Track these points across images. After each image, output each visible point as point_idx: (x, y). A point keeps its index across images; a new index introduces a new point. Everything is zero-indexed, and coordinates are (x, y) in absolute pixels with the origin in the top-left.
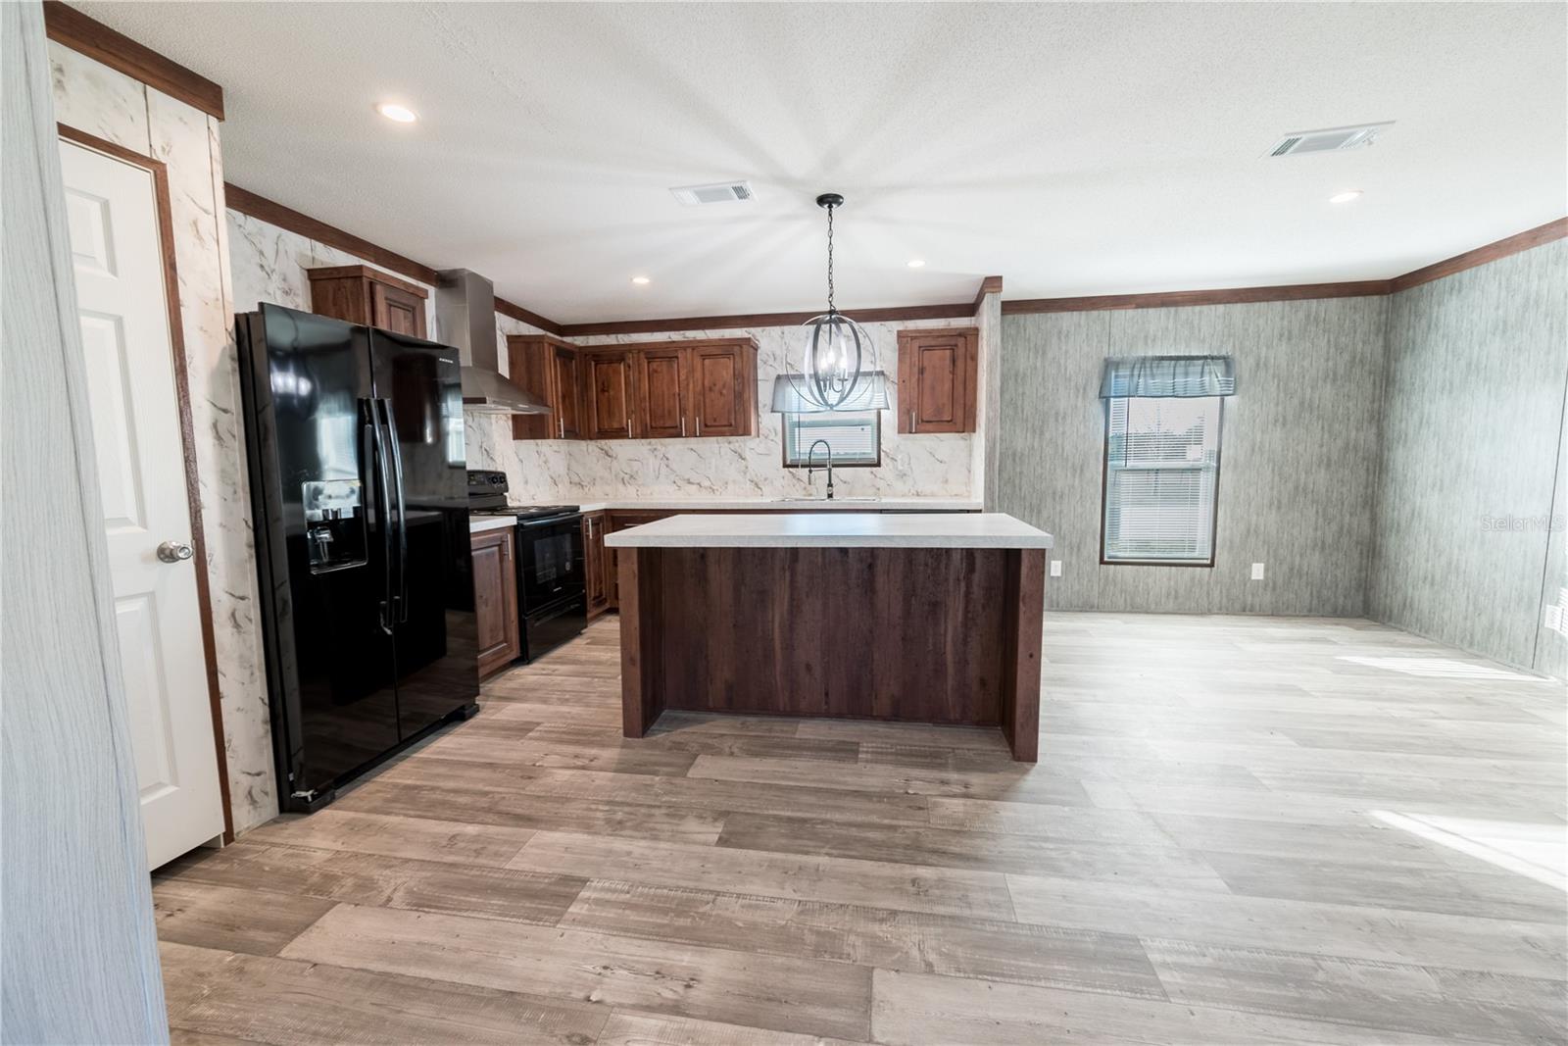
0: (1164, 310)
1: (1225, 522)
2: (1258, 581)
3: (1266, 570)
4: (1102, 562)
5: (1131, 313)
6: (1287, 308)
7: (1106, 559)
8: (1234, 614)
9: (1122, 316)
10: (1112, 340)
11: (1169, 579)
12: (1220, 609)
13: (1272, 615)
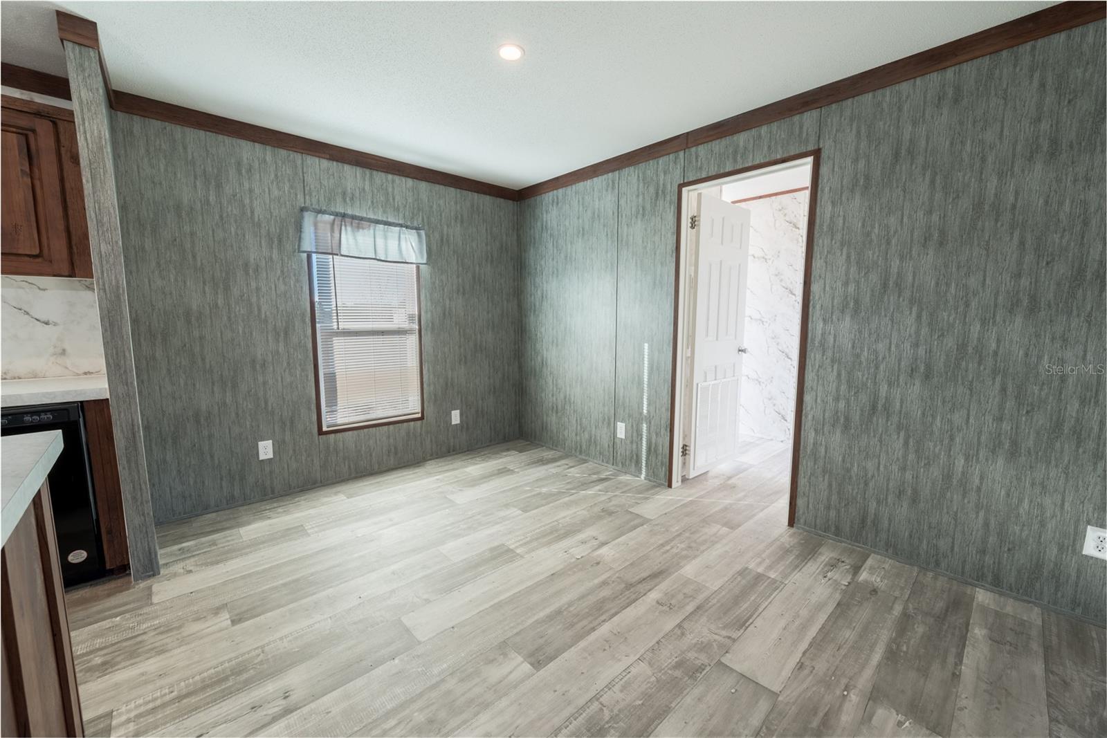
0: (359, 171)
1: (429, 379)
2: (456, 425)
3: (461, 415)
4: (321, 432)
5: (325, 163)
6: (459, 196)
7: (325, 429)
8: (442, 457)
9: (316, 166)
10: (307, 188)
11: (389, 437)
12: (432, 455)
13: (468, 451)
